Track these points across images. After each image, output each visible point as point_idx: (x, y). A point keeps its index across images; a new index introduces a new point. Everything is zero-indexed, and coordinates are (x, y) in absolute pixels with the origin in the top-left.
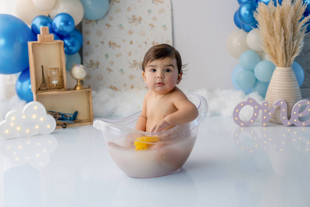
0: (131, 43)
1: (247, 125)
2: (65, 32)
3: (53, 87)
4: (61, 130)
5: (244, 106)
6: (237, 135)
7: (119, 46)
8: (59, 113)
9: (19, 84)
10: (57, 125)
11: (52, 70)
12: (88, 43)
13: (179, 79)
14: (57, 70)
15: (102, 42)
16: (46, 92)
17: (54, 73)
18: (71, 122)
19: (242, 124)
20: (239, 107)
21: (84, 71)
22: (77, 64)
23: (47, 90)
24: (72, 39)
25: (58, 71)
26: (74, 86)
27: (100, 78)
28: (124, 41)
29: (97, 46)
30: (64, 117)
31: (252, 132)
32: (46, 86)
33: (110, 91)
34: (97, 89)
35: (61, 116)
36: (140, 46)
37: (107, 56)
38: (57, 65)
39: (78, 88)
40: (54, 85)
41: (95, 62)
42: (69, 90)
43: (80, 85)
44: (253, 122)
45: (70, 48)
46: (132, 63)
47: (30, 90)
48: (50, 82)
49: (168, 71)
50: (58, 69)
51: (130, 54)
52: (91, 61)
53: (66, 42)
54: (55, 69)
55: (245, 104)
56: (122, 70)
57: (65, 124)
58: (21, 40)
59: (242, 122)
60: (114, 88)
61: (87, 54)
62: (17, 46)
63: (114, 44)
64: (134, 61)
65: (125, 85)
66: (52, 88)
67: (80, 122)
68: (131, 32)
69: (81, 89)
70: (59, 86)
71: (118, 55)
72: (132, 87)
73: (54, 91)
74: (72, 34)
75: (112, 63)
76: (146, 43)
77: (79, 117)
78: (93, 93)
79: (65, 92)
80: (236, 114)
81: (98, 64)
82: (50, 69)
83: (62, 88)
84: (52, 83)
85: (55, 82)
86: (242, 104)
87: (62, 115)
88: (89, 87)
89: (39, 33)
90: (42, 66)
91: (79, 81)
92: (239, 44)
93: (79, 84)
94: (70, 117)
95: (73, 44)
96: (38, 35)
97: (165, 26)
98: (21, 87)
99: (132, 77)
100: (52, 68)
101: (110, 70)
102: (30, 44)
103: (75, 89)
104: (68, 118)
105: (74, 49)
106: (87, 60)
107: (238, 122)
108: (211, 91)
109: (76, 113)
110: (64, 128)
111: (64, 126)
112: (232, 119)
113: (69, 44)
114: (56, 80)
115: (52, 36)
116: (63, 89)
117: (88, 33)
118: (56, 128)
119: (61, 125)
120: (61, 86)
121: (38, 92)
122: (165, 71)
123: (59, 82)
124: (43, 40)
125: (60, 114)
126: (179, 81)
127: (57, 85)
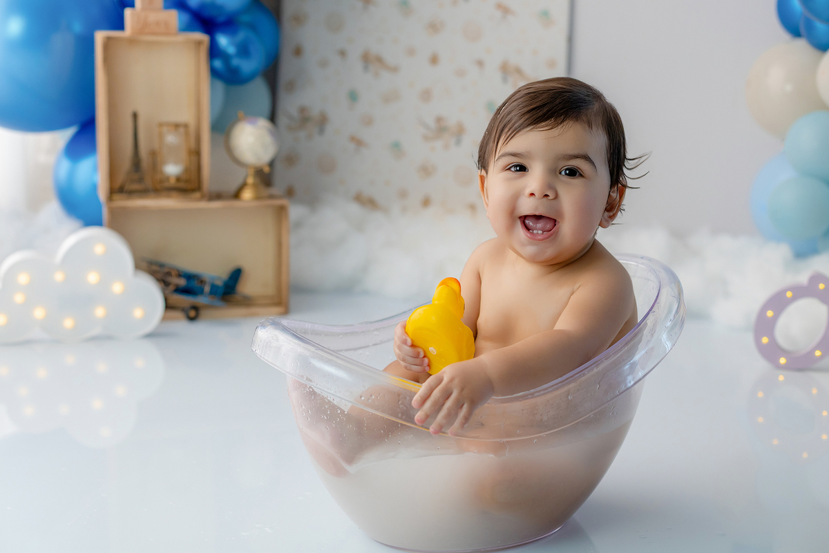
0: (434, 60)
1: (801, 364)
2: (220, 8)
3: (166, 185)
4: (181, 326)
5: (794, 298)
6: (760, 395)
7: (395, 70)
8: (178, 271)
9: (65, 165)
10: (169, 307)
11: (165, 129)
12: (298, 52)
13: (612, 208)
14: (182, 130)
15: (343, 53)
16: (141, 197)
17: (171, 139)
18: (217, 302)
19: (783, 361)
20: (778, 302)
21: (268, 139)
22: (251, 115)
23: (144, 193)
24: (242, 35)
25: (187, 134)
26: (233, 187)
27: (327, 166)
28: (411, 52)
29: (324, 64)
30: (195, 284)
31: (814, 391)
32: (141, 180)
33: (354, 209)
34: (313, 200)
35: (182, 282)
36: (461, 73)
37: (353, 96)
38: (185, 115)
39: (247, 194)
40: (168, 179)
41: (315, 112)
42: (217, 196)
43: (255, 186)
44: (822, 357)
45: (236, 62)
46: (432, 123)
47: (94, 187)
48: (156, 166)
49: (572, 172)
50: (186, 126)
51: (426, 95)
52: (303, 110)
53: (223, 41)
54: (177, 126)
55: (800, 292)
56: (396, 148)
57: (196, 308)
58: (78, 27)
59: (784, 352)
60: (368, 202)
61: (291, 86)
62: (63, 43)
63: (379, 60)
64: (439, 120)
65: (403, 194)
66: (161, 188)
67: (247, 302)
68: (434, 27)
69: (258, 198)
70: (187, 181)
71: (390, 98)
72: (426, 202)
73: (169, 197)
74: (245, 18)
75: (368, 121)
76: (480, 63)
77: (247, 287)
78: (296, 211)
79: (204, 205)
80: (764, 325)
81: (323, 121)
82: (161, 125)
83: (193, 190)
84: (162, 172)
85: (172, 169)
86: (789, 294)
87: (189, 277)
88: (290, 193)
89: (132, 5)
90: (135, 116)
91: (251, 171)
92: (789, 88)
93: (250, 180)
94: (213, 287)
95: (244, 51)
96: (128, 12)
97: (545, 16)
98: (71, 175)
99: (426, 170)
100: (168, 124)
101: (358, 142)
102: (100, 36)
103: (237, 195)
104: (207, 289)
105: (247, 66)
106: (290, 105)
107: (771, 352)
108: (679, 235)
109: (236, 275)
110: (192, 319)
111: (192, 313)
112: (749, 338)
113: (231, 50)
114: (176, 163)
115: (174, 17)
116: (197, 195)
117: (299, 19)
118: (164, 319)
119: (183, 310)
120: (189, 185)
121: (116, 197)
122: (560, 173)
123: (187, 170)
124: (143, 28)
125: (181, 274)
126: (612, 217)
127: (178, 179)
